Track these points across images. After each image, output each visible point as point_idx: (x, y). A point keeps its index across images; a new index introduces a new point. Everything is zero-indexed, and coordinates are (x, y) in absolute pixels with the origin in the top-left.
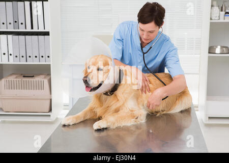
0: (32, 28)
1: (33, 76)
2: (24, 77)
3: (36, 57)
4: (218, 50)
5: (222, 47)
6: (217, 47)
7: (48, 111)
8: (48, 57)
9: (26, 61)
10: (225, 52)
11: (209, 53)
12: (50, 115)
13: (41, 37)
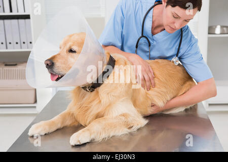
0: (11, 11)
1: (16, 65)
2: (6, 65)
3: (17, 43)
4: (218, 30)
5: (222, 27)
6: (216, 27)
7: (33, 102)
8: (31, 43)
9: (7, 48)
10: (226, 32)
11: (209, 33)
12: (35, 107)
13: (22, 21)
